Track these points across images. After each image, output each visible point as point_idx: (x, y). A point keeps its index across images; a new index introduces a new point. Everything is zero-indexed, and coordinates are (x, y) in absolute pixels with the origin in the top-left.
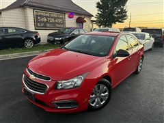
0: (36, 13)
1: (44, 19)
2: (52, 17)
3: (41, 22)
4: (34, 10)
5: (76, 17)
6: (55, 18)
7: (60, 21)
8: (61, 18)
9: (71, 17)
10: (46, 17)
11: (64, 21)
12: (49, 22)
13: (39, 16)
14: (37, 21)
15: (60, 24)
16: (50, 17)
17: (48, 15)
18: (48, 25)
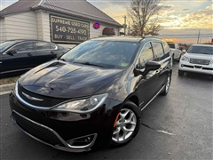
0: (53, 21)
1: (63, 29)
2: (73, 27)
3: (59, 33)
4: (50, 15)
5: (102, 28)
6: (77, 28)
7: (83, 32)
8: (84, 29)
9: (96, 27)
10: (66, 26)
11: (88, 32)
12: (70, 34)
13: (57, 24)
14: (53, 32)
15: (82, 36)
16: (71, 26)
17: (68, 23)
18: (69, 37)
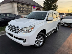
0: (18, 6)
2: (26, 8)
3: (21, 10)
4: (17, 4)
5: (36, 8)
6: (27, 9)
7: (29, 10)
8: (30, 9)
10: (23, 8)
12: (25, 11)
13: (20, 7)
14: (19, 10)
15: (29, 11)
16: (25, 8)
17: (24, 7)
18: (24, 12)
